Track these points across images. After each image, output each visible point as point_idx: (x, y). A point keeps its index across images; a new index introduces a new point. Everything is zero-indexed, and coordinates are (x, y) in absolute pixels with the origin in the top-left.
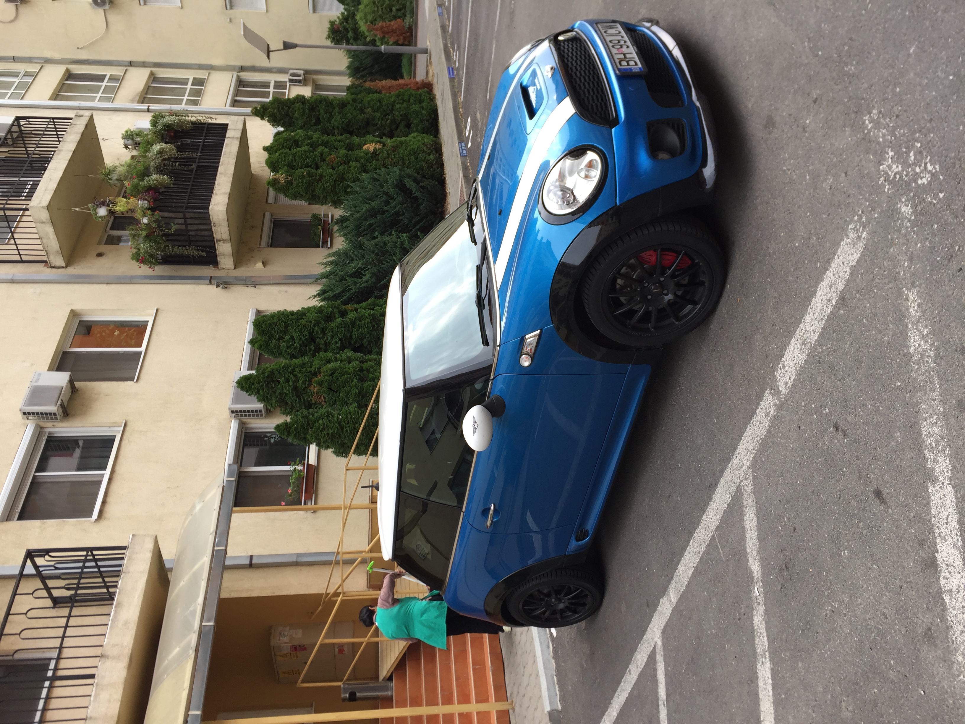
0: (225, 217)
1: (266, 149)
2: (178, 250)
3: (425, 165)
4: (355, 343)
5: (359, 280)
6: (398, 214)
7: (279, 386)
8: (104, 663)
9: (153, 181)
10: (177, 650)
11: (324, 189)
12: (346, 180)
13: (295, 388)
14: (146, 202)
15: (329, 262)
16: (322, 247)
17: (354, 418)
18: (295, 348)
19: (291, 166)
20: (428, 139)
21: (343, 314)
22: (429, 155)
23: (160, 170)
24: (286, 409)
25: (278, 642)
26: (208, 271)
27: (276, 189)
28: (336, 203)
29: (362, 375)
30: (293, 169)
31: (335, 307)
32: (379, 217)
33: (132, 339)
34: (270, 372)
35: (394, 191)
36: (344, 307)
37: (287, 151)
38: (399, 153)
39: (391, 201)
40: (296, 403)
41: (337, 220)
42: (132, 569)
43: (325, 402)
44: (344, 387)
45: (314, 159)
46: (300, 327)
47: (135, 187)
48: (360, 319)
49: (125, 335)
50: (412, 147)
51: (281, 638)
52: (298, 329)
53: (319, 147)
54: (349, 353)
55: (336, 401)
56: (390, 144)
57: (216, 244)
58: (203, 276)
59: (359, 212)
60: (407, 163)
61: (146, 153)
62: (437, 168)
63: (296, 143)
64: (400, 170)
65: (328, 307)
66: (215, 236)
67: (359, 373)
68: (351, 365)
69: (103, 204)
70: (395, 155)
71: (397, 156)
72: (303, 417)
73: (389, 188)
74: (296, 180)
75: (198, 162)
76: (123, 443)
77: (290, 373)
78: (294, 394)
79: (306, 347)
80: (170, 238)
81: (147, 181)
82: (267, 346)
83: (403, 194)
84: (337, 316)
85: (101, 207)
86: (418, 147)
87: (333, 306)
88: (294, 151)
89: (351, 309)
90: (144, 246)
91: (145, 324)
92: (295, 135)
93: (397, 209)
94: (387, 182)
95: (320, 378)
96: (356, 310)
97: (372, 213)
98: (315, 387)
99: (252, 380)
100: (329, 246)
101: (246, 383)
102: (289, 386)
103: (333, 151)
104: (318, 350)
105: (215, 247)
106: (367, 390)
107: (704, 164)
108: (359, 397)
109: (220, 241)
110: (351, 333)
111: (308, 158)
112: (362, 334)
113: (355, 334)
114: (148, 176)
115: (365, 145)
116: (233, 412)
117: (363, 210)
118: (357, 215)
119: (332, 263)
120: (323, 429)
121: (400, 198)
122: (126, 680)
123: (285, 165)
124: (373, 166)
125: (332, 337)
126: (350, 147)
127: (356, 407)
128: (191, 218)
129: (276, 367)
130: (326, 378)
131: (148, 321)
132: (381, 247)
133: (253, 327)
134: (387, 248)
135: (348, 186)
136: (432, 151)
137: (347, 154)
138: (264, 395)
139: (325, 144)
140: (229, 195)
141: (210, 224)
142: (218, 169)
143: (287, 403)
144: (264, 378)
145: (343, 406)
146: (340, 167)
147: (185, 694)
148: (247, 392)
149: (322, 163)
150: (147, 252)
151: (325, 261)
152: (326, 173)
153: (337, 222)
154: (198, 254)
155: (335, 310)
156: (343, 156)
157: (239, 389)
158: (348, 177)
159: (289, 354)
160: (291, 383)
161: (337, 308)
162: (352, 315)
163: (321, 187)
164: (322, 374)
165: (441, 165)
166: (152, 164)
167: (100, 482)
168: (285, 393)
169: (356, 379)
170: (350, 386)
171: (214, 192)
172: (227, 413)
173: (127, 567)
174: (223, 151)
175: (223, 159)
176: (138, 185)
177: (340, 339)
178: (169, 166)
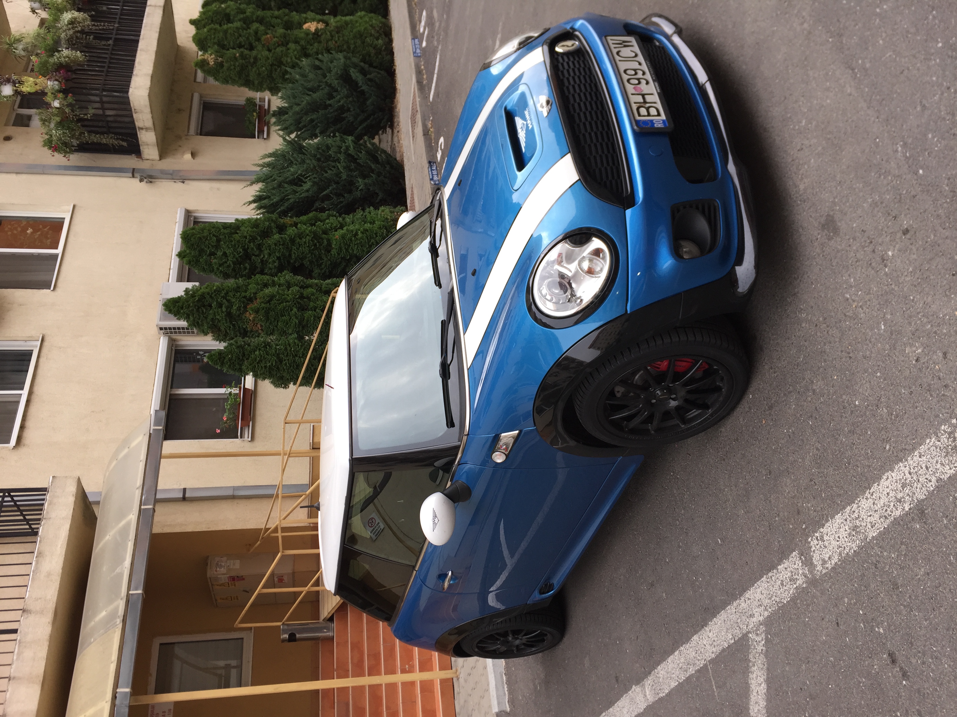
0: (147, 103)
1: (193, 22)
2: (95, 138)
3: (373, 51)
4: (295, 262)
5: (299, 189)
6: (342, 109)
7: (211, 312)
8: (26, 618)
9: (64, 58)
10: (104, 613)
11: (259, 74)
12: (284, 65)
13: (229, 314)
14: (56, 83)
15: (264, 163)
16: (258, 138)
17: (294, 351)
18: (229, 266)
19: (222, 46)
20: (376, 20)
21: (281, 229)
22: (377, 39)
23: (72, 44)
24: (220, 335)
25: (215, 573)
26: (129, 161)
27: (204, 71)
28: (274, 91)
29: (302, 302)
30: (223, 48)
31: (272, 220)
32: (321, 112)
33: (48, 238)
34: (201, 295)
35: (338, 83)
36: (282, 221)
37: (217, 26)
38: (343, 35)
39: (335, 94)
40: (229, 329)
41: (274, 111)
42: (53, 515)
43: (262, 330)
44: (282, 316)
45: (248, 38)
46: (233, 243)
47: (44, 64)
48: (301, 236)
49: (39, 233)
50: (358, 28)
51: (218, 569)
52: (232, 245)
53: (254, 24)
54: (287, 276)
55: (273, 330)
56: (334, 24)
57: (138, 133)
58: (125, 168)
59: (299, 105)
60: (352, 47)
61: (55, 23)
62: (386, 55)
63: (227, 18)
64: (345, 57)
65: (265, 220)
66: (136, 123)
67: (299, 300)
68: (290, 291)
69: (8, 81)
70: (339, 37)
71: (341, 39)
72: (238, 347)
73: (332, 79)
74: (227, 62)
75: (116, 35)
76: (41, 360)
77: (223, 297)
78: (228, 320)
79: (240, 264)
80: (86, 123)
81: (58, 59)
82: (198, 261)
83: (347, 87)
84: (274, 231)
85: (5, 85)
86: (365, 30)
87: (269, 220)
88: (225, 27)
89: (290, 223)
90: (56, 132)
91: (62, 220)
92: (226, 8)
93: (341, 103)
94: (330, 71)
95: (255, 305)
96: (296, 225)
97: (314, 107)
98: (250, 314)
99: (180, 304)
100: (265, 136)
101: (174, 307)
102: (222, 312)
103: (269, 29)
104: (252, 272)
105: (137, 134)
106: (308, 321)
107: (739, 261)
108: (299, 328)
109: (142, 129)
110: (291, 251)
111: (241, 36)
112: (303, 253)
113: (294, 253)
114: (59, 51)
115: (305, 23)
116: (161, 329)
117: (304, 103)
118: (297, 109)
119: (268, 165)
120: (261, 361)
121: (345, 91)
122: (51, 636)
123: (214, 43)
124: (315, 50)
125: (270, 255)
126: (289, 26)
127: (295, 338)
128: (109, 102)
129: (207, 290)
130: (263, 305)
131: (64, 218)
132: (323, 151)
133: (180, 239)
134: (330, 152)
135: (286, 72)
136: (380, 35)
137: (285, 33)
138: (194, 320)
139: (261, 21)
140: (152, 77)
141: (131, 110)
142: (138, 43)
143: (219, 330)
144: (193, 302)
145: (282, 336)
146: (277, 49)
147: (113, 667)
148: (175, 315)
149: (257, 43)
150: (60, 139)
151: (261, 162)
152: (262, 56)
153: (274, 115)
154: (118, 143)
155: (272, 224)
156: (281, 37)
157: (167, 312)
158: (287, 61)
159: (221, 272)
160: (224, 309)
161: (275, 222)
162: (291, 231)
163: (255, 72)
164: (258, 300)
165: (391, 53)
166: (63, 35)
167: (18, 402)
168: (218, 319)
169: (296, 307)
170: (289, 315)
171: (135, 73)
172: (156, 330)
173: (47, 512)
174: (144, 22)
175: (144, 32)
176: (47, 62)
177: (279, 258)
178: (82, 39)
